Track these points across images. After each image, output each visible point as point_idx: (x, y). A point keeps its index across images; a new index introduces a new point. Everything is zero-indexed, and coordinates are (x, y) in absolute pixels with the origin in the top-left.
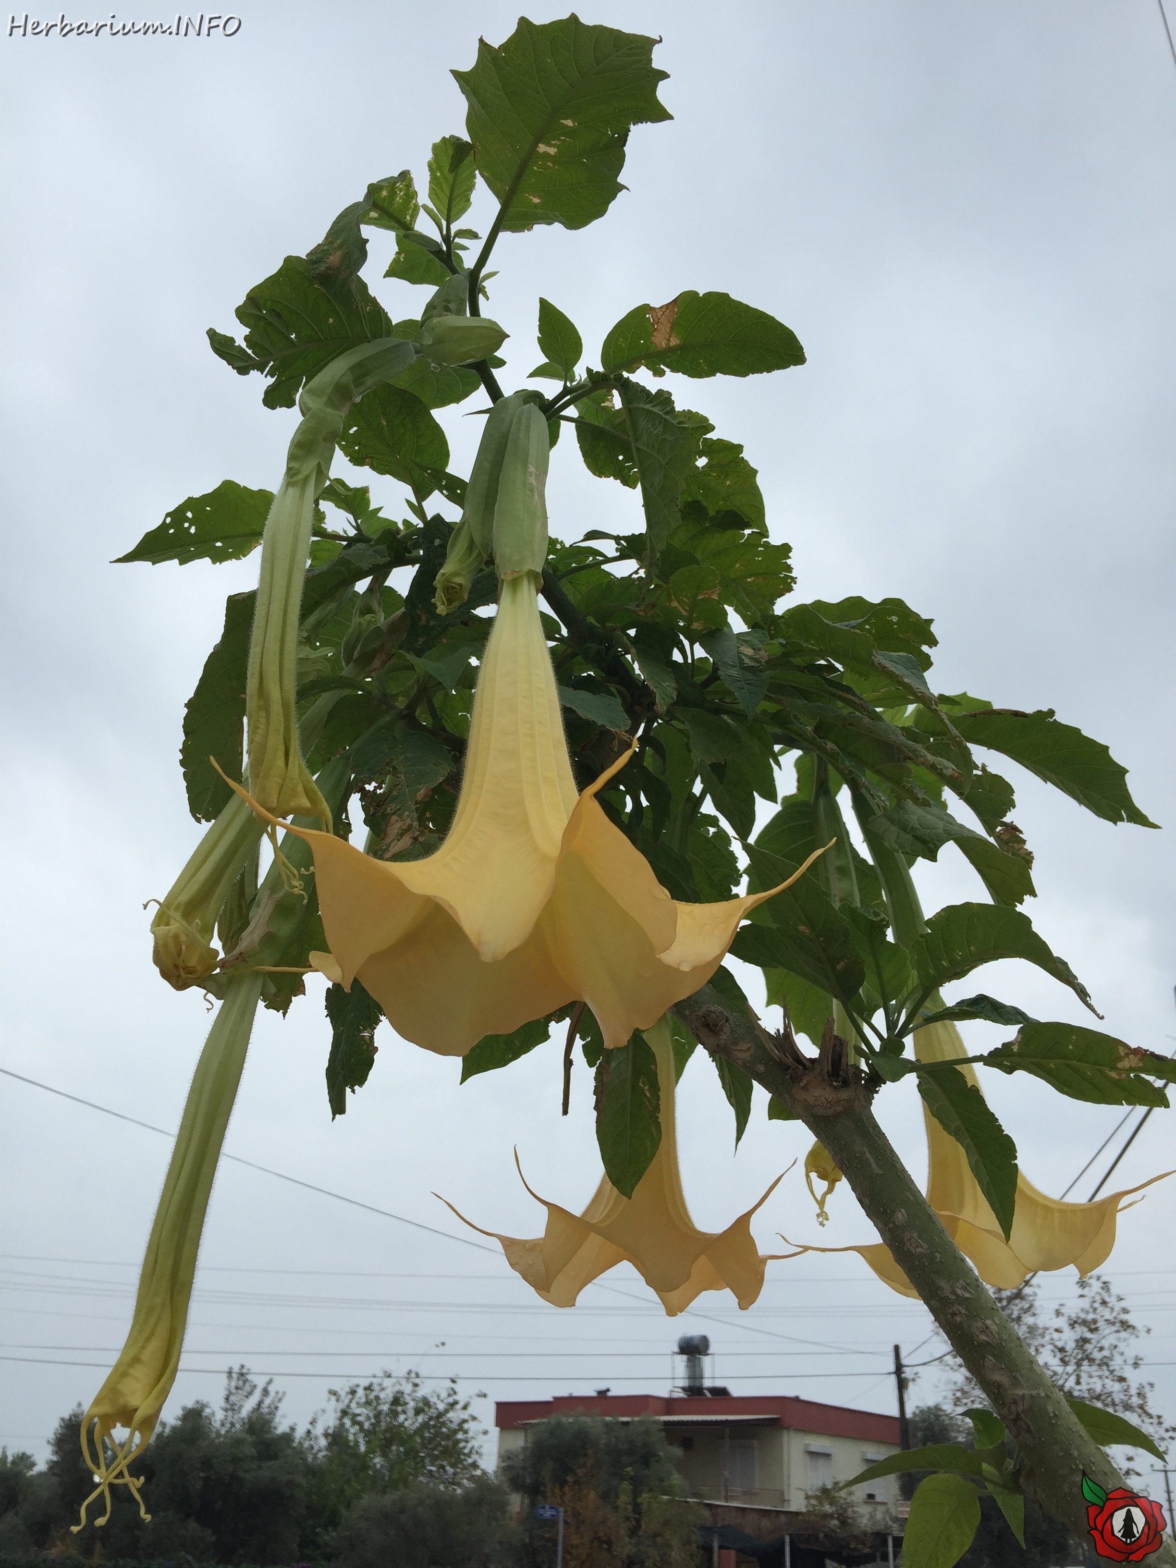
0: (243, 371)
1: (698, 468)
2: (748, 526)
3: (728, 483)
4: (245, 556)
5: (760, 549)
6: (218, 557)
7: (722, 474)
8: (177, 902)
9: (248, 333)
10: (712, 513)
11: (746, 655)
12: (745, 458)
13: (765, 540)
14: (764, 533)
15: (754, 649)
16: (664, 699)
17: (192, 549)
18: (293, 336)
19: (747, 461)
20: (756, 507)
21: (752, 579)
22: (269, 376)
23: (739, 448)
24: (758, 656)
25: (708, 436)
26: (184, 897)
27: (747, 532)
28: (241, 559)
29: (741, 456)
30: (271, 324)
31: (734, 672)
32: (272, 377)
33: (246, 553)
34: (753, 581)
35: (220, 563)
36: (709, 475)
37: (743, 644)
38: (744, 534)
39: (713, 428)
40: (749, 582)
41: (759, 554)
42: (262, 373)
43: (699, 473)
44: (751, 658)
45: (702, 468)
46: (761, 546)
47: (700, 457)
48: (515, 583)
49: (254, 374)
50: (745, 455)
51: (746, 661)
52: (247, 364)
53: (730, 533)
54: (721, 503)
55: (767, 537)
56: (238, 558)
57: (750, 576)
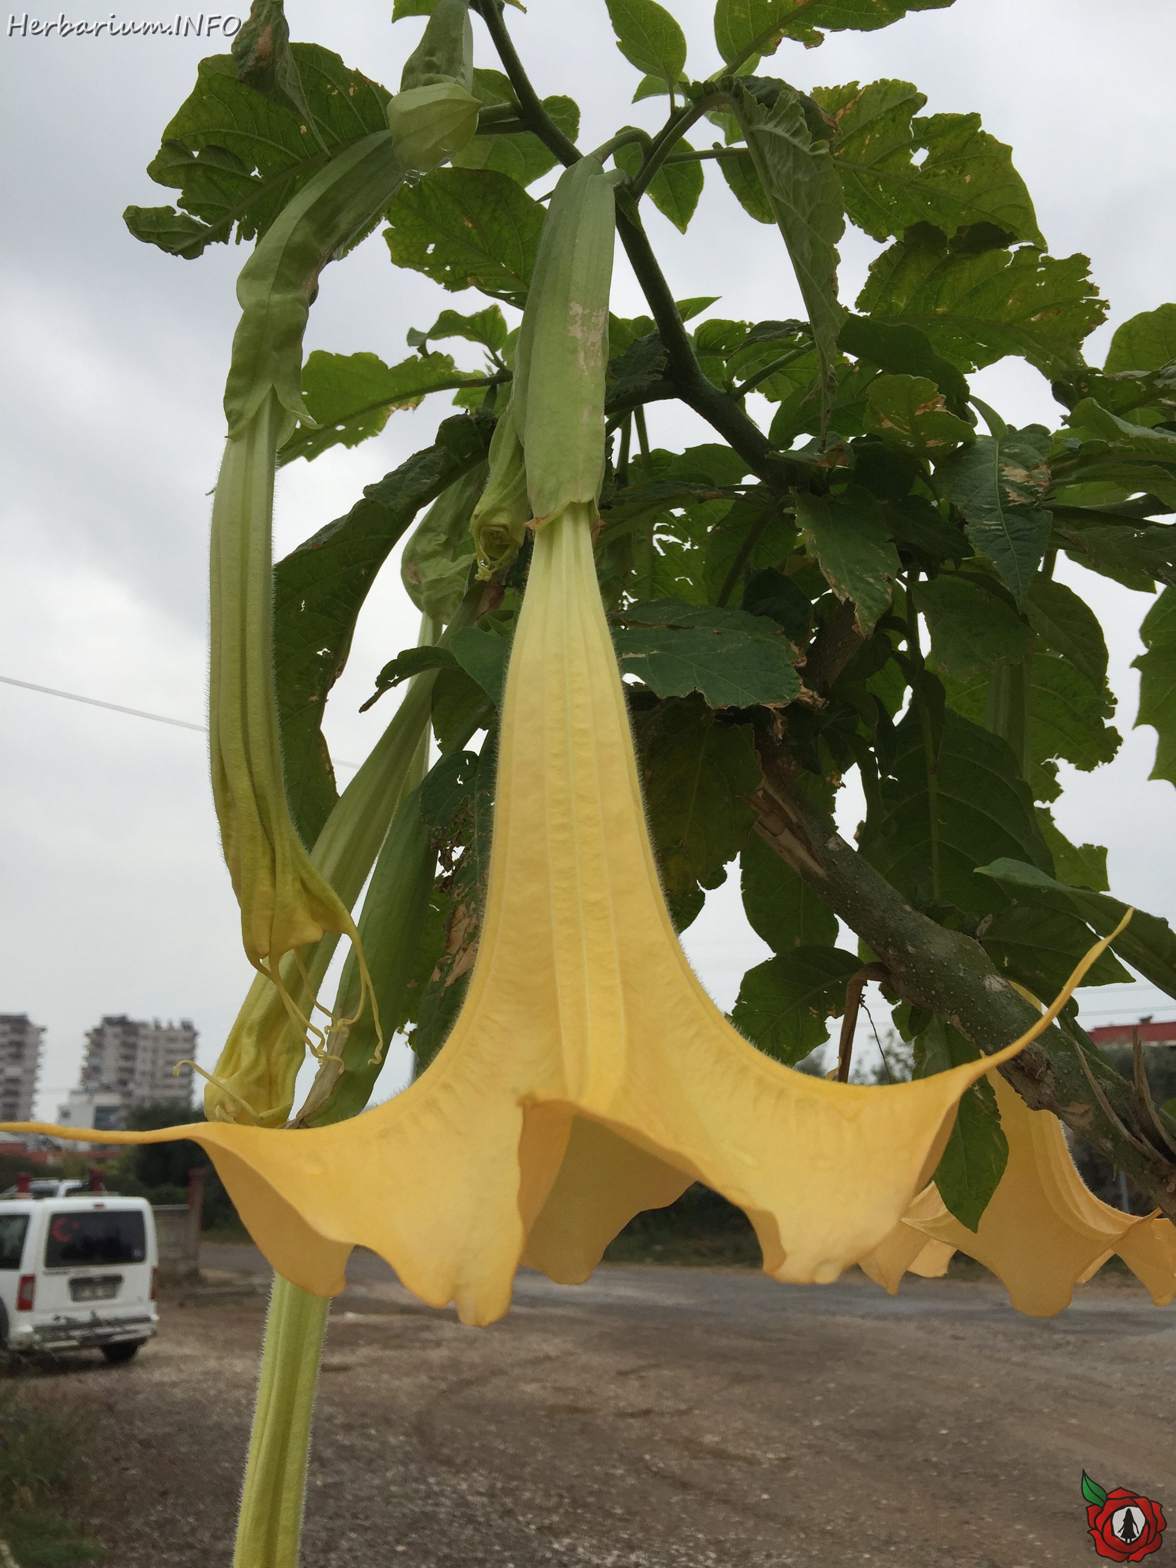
0: (192, 252)
1: (917, 167)
2: (1013, 239)
3: (968, 179)
4: (380, 430)
5: (1039, 270)
6: (351, 439)
7: (955, 167)
8: (249, 1022)
9: (181, 196)
10: (951, 234)
11: (1012, 484)
12: (988, 132)
13: (1043, 255)
14: (1040, 245)
15: (1027, 468)
16: (869, 608)
17: (310, 443)
18: (255, 173)
19: (991, 137)
20: (1020, 207)
21: (1038, 316)
22: (243, 240)
23: (974, 119)
24: (1031, 483)
25: (920, 114)
26: (258, 1014)
27: (1013, 248)
28: (377, 435)
29: (979, 130)
30: (211, 168)
31: (991, 524)
32: (249, 238)
33: (381, 426)
34: (1041, 318)
35: (356, 446)
36: (935, 176)
37: (1009, 461)
38: (1009, 253)
39: (923, 100)
40: (1033, 323)
41: (1040, 277)
42: (226, 242)
43: (920, 176)
44: (1020, 488)
45: (923, 165)
46: (1041, 265)
47: (915, 151)
48: (552, 531)
49: (213, 249)
50: (986, 127)
51: (1013, 496)
52: (195, 239)
53: (987, 258)
54: (963, 213)
55: (1045, 250)
56: (374, 435)
57: (1034, 313)
